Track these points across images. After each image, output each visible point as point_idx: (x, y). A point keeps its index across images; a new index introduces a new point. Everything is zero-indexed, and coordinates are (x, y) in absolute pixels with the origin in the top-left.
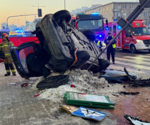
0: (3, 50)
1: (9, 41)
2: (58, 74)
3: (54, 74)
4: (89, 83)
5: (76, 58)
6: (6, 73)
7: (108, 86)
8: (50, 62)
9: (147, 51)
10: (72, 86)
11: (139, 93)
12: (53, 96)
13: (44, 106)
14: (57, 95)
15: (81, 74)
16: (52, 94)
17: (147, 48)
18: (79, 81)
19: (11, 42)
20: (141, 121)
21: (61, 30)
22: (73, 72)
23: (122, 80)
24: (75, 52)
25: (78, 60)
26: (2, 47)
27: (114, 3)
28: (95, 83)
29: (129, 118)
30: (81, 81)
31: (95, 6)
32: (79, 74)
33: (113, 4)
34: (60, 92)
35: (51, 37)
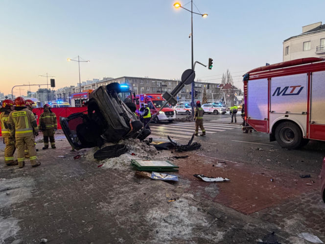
0: (44, 122)
1: (51, 112)
2: (112, 144)
3: (108, 145)
4: (145, 150)
5: (132, 128)
6: (44, 146)
7: (159, 153)
8: (107, 132)
9: (167, 121)
10: (133, 154)
11: (188, 156)
12: (118, 165)
13: (116, 175)
14: (121, 163)
15: (135, 143)
16: (116, 163)
17: (168, 118)
18: (136, 150)
19: (53, 113)
20: (208, 177)
21: (116, 101)
22: (127, 141)
23: (167, 146)
24: (130, 122)
25: (133, 129)
26: (43, 118)
27: (125, 77)
28: (150, 150)
29: (199, 176)
30: (139, 149)
31: (107, 79)
32: (133, 143)
33: (124, 79)
34: (125, 160)
35: (108, 108)
